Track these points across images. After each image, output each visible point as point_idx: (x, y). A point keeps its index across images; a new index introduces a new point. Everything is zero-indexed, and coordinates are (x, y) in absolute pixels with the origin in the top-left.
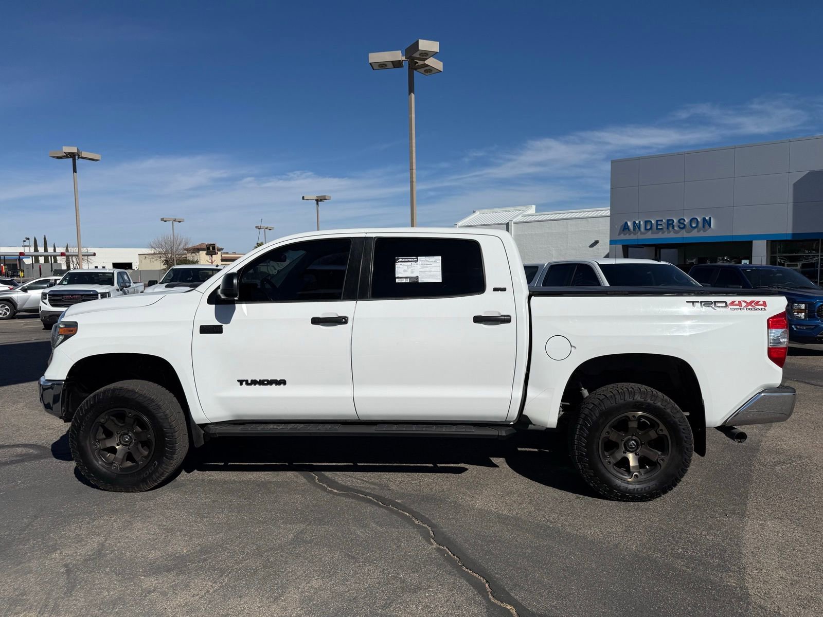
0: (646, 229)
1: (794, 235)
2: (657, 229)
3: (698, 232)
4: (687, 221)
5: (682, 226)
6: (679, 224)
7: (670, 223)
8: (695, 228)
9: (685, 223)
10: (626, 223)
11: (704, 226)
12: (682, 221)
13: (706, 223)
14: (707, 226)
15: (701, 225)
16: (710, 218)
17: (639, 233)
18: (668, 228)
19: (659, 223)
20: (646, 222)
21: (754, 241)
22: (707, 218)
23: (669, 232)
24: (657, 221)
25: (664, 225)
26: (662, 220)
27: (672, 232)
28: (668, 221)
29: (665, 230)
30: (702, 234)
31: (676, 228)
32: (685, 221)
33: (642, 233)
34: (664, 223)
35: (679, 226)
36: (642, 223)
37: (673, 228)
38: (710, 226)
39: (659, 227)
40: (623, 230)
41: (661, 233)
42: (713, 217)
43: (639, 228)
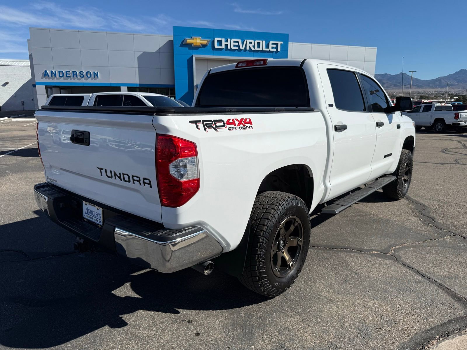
0: (60, 76)
1: (140, 84)
2: (67, 76)
3: (92, 79)
4: (84, 73)
5: (82, 76)
6: (80, 75)
7: (74, 73)
8: (89, 77)
9: (84, 74)
10: (46, 71)
11: (94, 77)
12: (81, 73)
13: (96, 75)
14: (96, 77)
15: (93, 76)
16: (97, 72)
17: (56, 78)
18: (74, 77)
19: (68, 73)
20: (59, 72)
21: (121, 87)
22: (96, 72)
23: (74, 79)
24: (66, 72)
25: (70, 74)
26: (69, 72)
27: (76, 79)
28: (73, 72)
29: (72, 77)
30: (94, 81)
31: (78, 77)
32: (83, 73)
33: (57, 79)
34: (71, 73)
35: (80, 76)
36: (56, 72)
37: (77, 77)
38: (98, 77)
39: (68, 76)
40: (45, 76)
41: (69, 79)
42: (99, 72)
43: (55, 75)
